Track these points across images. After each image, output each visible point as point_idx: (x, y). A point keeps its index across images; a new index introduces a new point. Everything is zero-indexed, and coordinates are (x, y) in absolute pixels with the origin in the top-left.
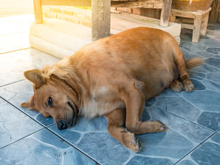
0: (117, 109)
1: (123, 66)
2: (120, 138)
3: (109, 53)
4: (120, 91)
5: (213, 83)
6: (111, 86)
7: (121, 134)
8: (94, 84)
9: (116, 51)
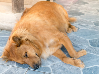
0: (58, 49)
1: (53, 26)
2: (73, 63)
3: (44, 21)
4: (60, 40)
5: (80, 25)
6: (55, 38)
7: (73, 61)
8: (45, 39)
9: (47, 19)
